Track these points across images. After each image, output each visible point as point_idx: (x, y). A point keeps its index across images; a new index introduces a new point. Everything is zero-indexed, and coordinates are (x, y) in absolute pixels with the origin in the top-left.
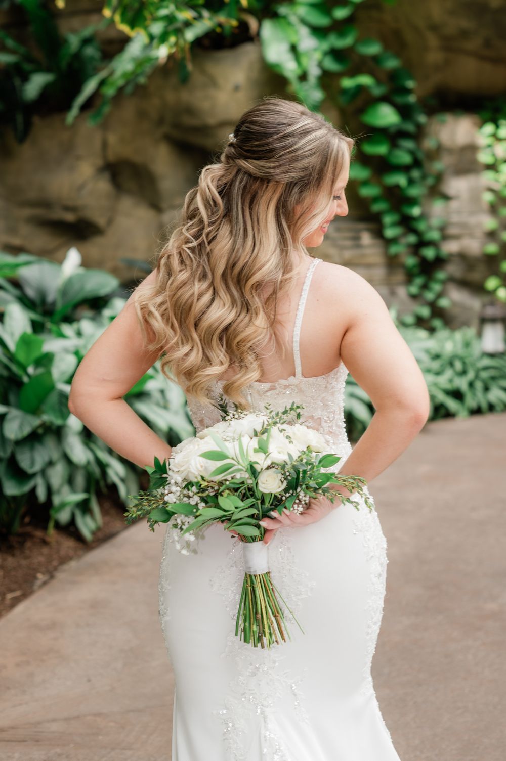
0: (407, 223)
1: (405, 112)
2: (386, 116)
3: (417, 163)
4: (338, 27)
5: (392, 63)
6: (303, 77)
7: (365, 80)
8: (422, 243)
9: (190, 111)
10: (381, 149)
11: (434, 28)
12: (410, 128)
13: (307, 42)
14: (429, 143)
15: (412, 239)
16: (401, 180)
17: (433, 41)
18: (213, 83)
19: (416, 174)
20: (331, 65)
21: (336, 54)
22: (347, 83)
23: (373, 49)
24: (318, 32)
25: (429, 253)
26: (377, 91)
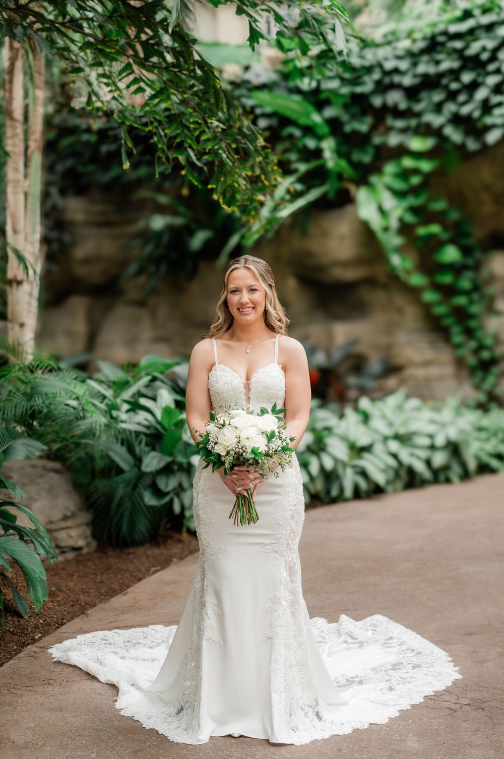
0: (469, 333)
1: (466, 251)
2: (451, 254)
3: (476, 288)
4: (414, 191)
5: (454, 215)
6: (386, 229)
7: (435, 229)
8: (481, 347)
9: (308, 254)
10: (447, 279)
11: (487, 188)
12: (470, 262)
13: (389, 202)
14: (485, 273)
15: (473, 344)
16: (461, 300)
17: (486, 197)
18: (325, 234)
19: (475, 296)
20: (409, 218)
21: (414, 210)
22: (422, 231)
23: (439, 205)
24: (399, 194)
25: (485, 355)
26: (445, 236)
